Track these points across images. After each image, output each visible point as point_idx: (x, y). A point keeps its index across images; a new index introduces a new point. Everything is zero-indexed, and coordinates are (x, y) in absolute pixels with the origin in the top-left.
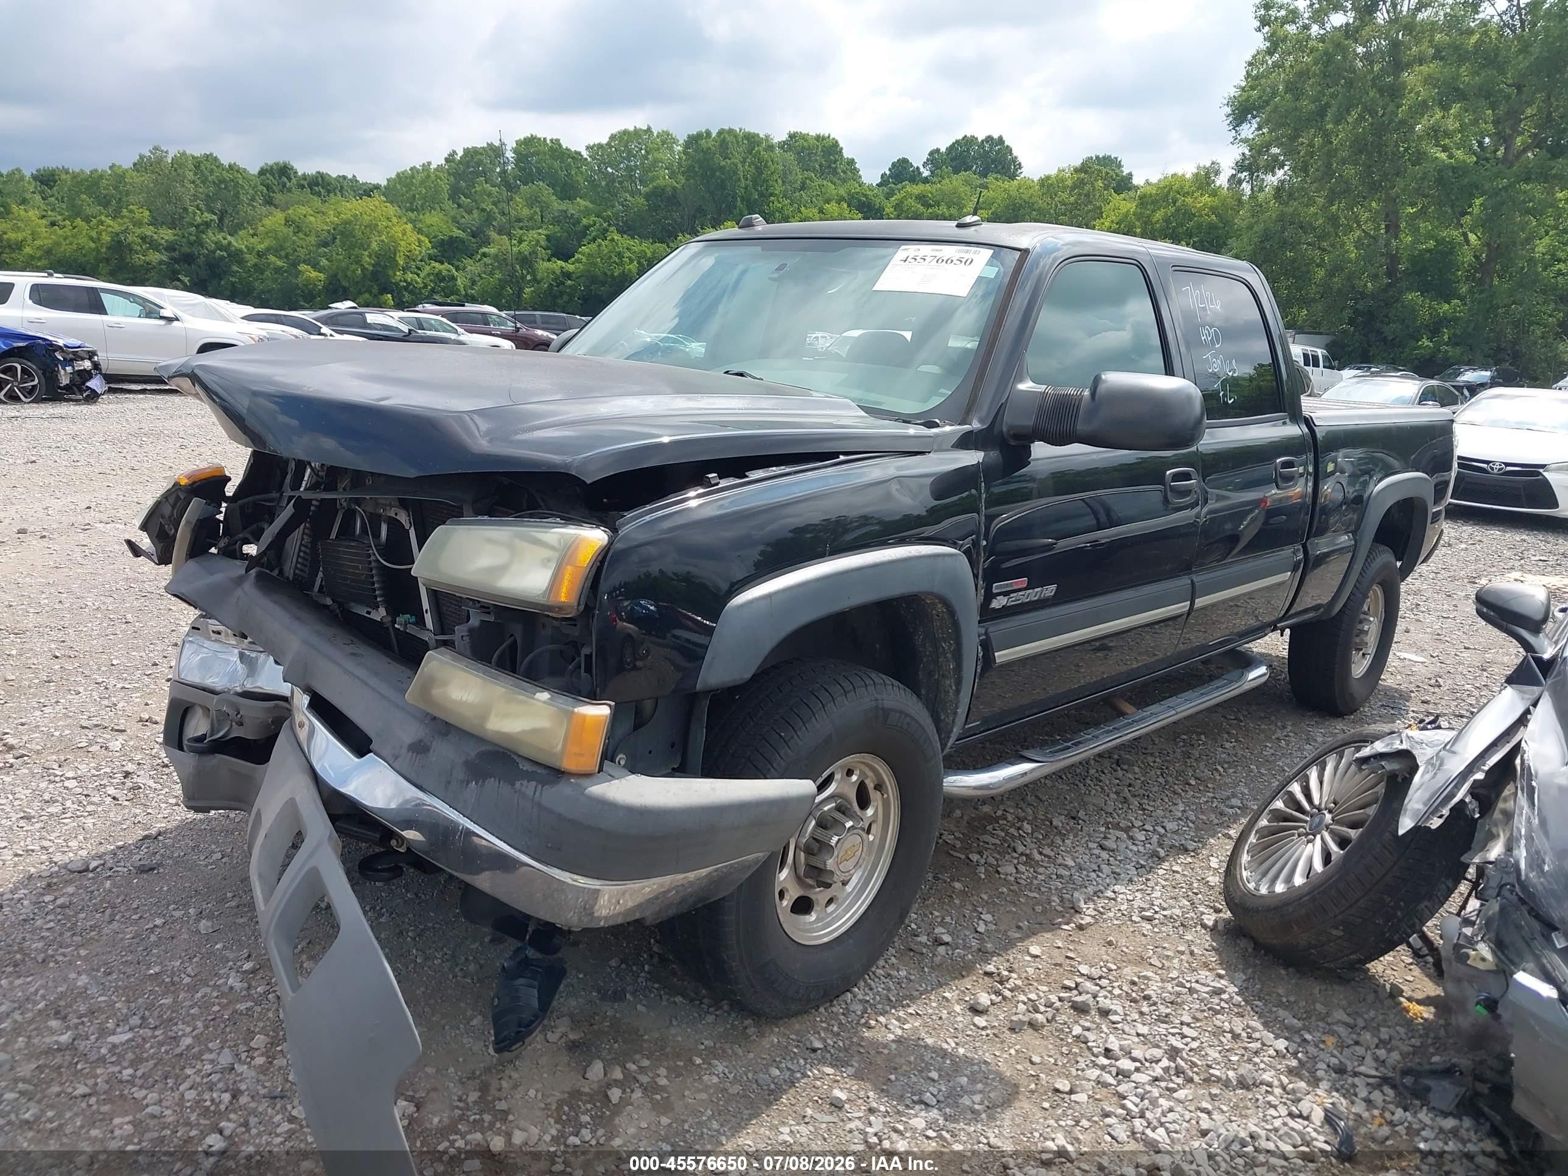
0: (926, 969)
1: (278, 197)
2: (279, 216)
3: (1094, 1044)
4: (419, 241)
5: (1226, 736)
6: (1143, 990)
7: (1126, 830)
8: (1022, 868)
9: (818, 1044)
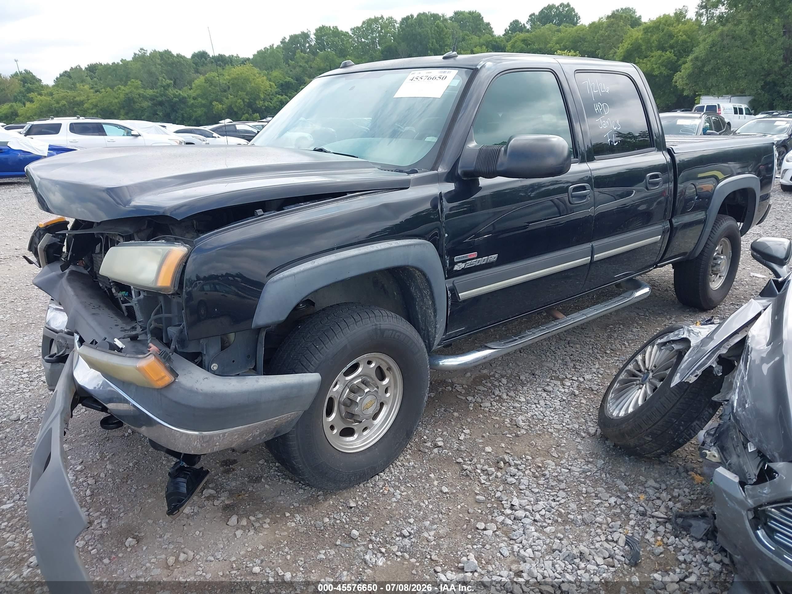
0: (425, 461)
1: (201, 68)
2: (202, 78)
3: (505, 502)
4: (270, 85)
5: (636, 325)
6: (543, 471)
7: (562, 380)
8: (494, 403)
9: (353, 504)
